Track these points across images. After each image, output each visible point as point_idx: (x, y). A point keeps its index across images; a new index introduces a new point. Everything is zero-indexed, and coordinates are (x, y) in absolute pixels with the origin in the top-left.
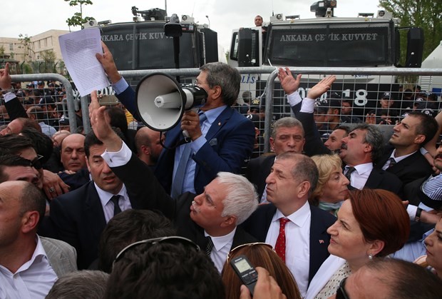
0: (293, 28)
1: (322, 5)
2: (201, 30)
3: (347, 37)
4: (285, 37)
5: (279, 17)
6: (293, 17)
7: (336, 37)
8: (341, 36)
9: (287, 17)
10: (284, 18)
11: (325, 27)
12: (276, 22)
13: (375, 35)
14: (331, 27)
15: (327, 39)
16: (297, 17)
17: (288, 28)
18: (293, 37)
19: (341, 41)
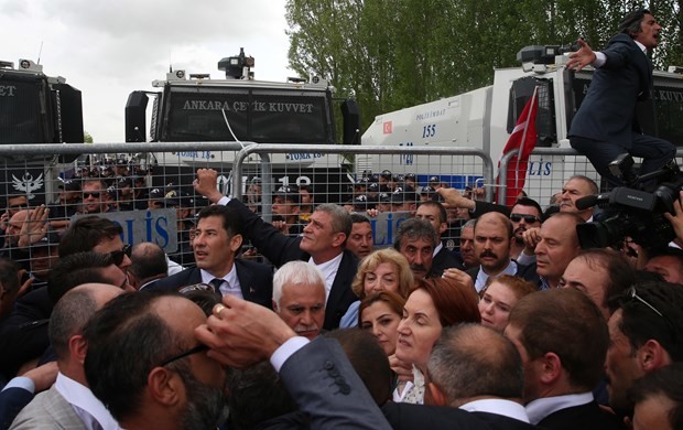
0: (201, 91)
1: (234, 62)
2: (54, 86)
3: (276, 107)
4: (191, 103)
5: (180, 74)
6: (200, 76)
7: (261, 107)
8: (267, 106)
9: (192, 76)
10: (188, 78)
11: (247, 92)
12: (176, 81)
13: (310, 106)
14: (254, 93)
15: (250, 109)
16: (208, 76)
17: (195, 90)
18: (202, 103)
19: (268, 112)
